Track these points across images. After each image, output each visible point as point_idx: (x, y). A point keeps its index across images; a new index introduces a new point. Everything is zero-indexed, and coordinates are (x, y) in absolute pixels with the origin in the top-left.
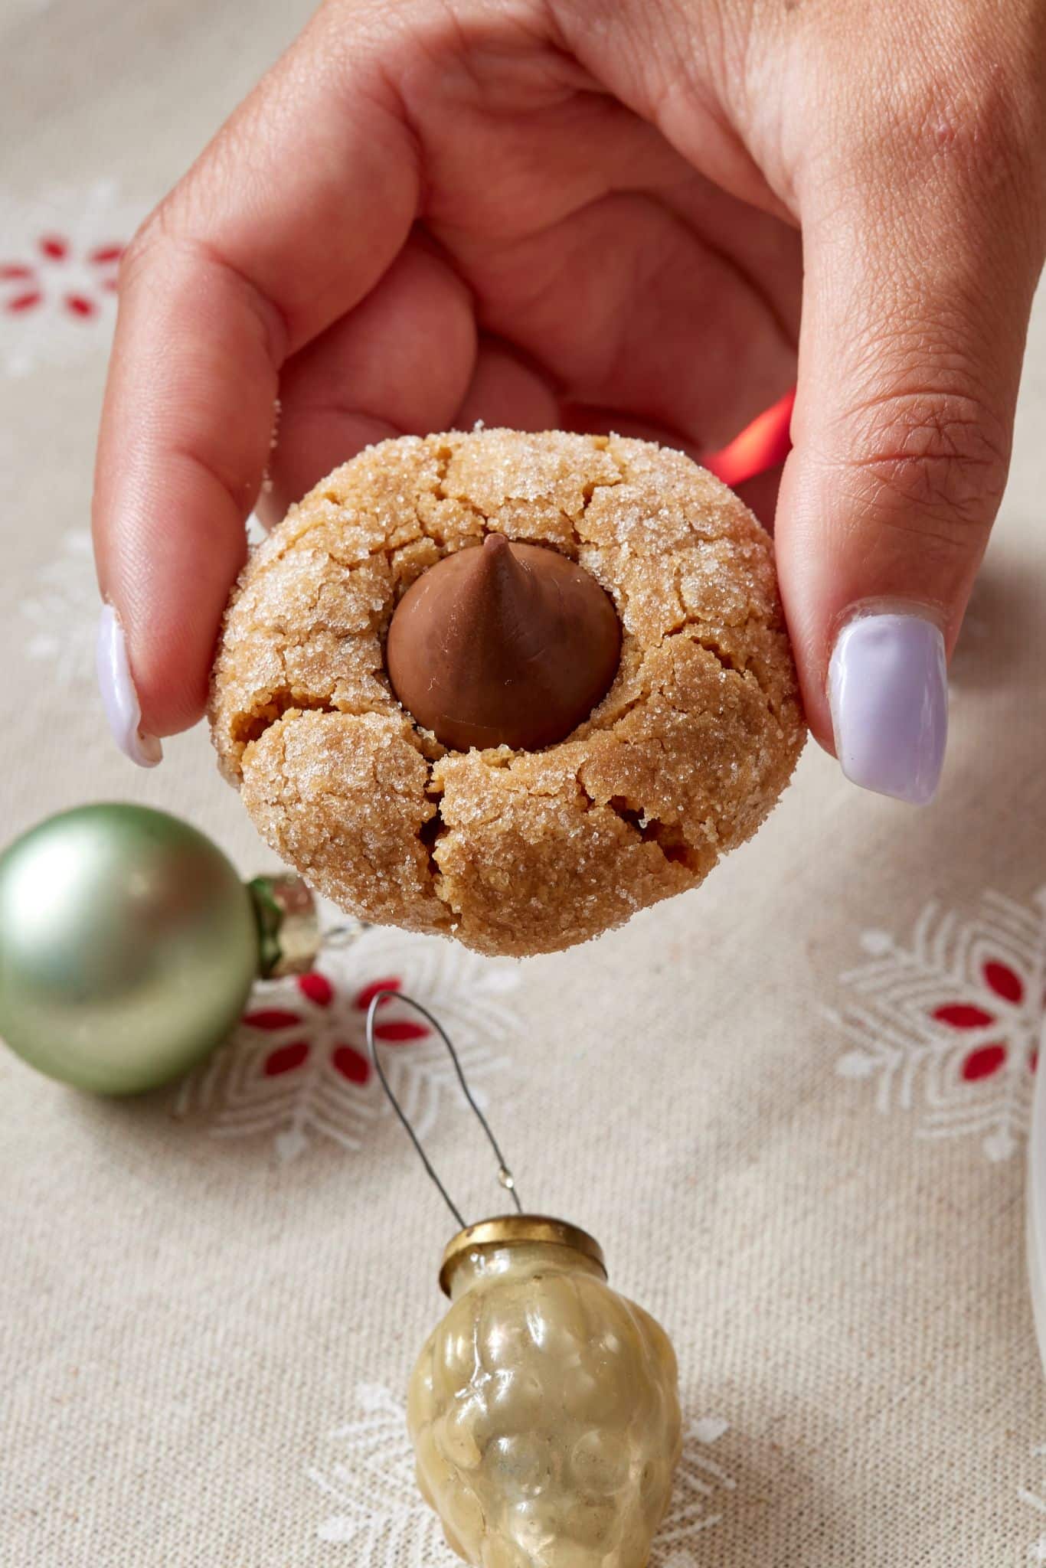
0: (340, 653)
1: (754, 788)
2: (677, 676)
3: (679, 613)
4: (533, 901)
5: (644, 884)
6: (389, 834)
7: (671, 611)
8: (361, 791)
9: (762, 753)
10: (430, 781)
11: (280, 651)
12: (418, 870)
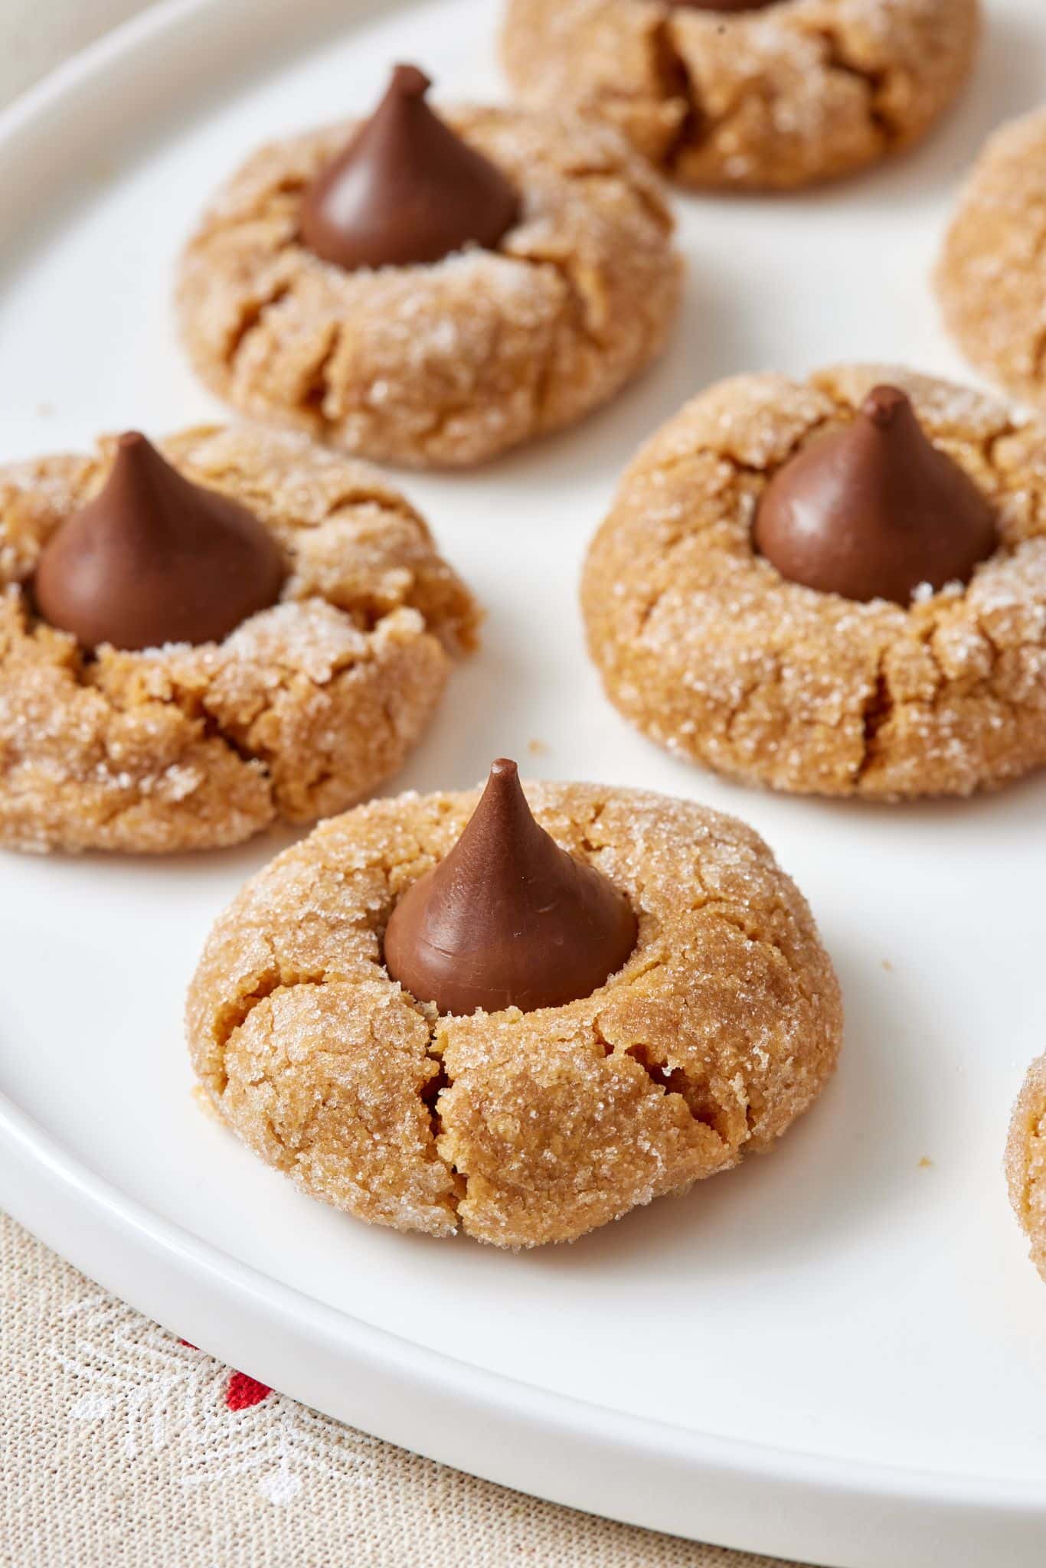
0: (335, 938)
1: (787, 1057)
2: (700, 942)
3: (700, 891)
4: (548, 1154)
5: (668, 1140)
6: (388, 1089)
7: (692, 889)
8: (356, 1046)
9: (795, 1023)
10: (433, 1038)
11: (268, 940)
12: (420, 1129)
